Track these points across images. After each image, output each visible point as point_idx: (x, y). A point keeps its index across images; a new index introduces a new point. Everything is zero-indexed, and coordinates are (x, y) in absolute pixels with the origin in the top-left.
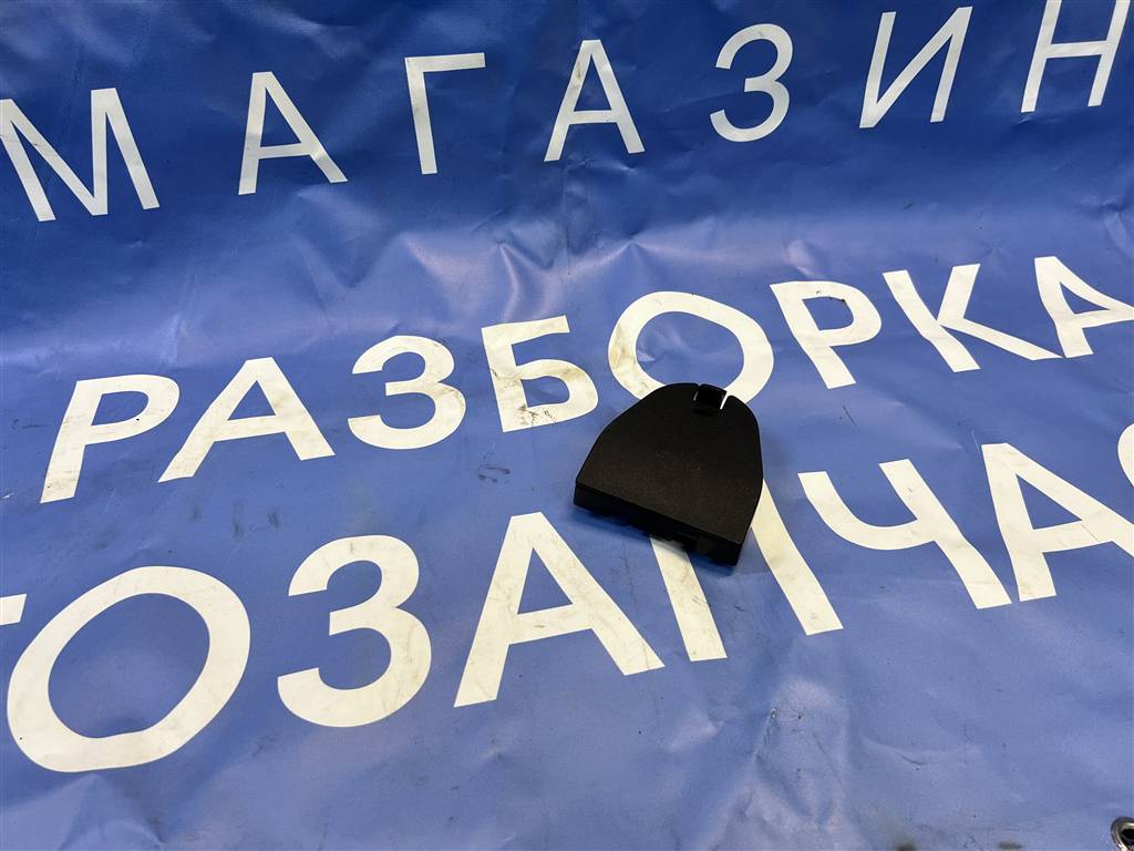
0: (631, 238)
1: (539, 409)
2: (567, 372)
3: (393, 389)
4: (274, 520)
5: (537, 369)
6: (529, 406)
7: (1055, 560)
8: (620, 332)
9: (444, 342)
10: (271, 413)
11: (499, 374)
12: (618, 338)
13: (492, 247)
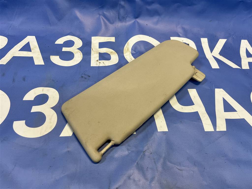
0: (136, 19)
1: (102, 62)
2: (112, 52)
3: (64, 49)
4: (24, 79)
5: (104, 50)
6: (100, 60)
7: (228, 121)
8: (128, 44)
10: (31, 51)
11: (93, 50)
12: (127, 45)
13: (98, 16)
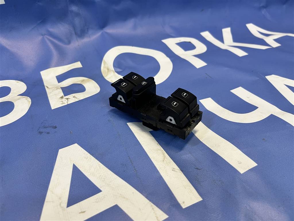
0: (102, 29)
1: (71, 96)
2: (83, 81)
5: (68, 82)
6: (65, 96)
8: (105, 63)
9: (22, 81)
11: (49, 87)
12: (104, 65)
13: (40, 38)
